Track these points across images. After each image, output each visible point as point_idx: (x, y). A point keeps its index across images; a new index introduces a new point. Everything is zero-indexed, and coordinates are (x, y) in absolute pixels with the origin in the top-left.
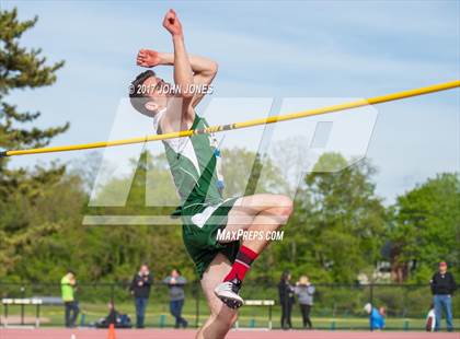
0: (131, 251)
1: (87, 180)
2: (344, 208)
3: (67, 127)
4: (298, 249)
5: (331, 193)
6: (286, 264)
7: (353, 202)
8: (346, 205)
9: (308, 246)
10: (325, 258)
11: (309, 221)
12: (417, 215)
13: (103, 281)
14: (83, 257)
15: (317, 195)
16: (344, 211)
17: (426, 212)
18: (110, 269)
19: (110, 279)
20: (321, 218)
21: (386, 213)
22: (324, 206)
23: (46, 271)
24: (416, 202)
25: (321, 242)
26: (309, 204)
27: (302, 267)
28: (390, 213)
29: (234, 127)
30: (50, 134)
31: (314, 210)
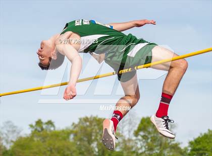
1: (4, 138)
2: (158, 150)
5: (149, 141)
7: (163, 145)
8: (158, 147)
12: (201, 152)
15: (141, 142)
16: (158, 152)
17: (206, 150)
21: (183, 151)
22: (146, 148)
24: (200, 144)
26: (137, 147)
28: (185, 152)
31: (140, 151)
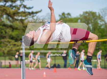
30: (36, 13)
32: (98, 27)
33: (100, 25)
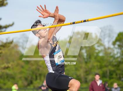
0: (40, 75)
3: (13, 24)
4: (110, 73)
6: (105, 79)
9: (114, 71)
10: (121, 76)
11: (114, 61)
13: (29, 87)
14: (20, 78)
18: (31, 83)
19: (32, 87)
20: (119, 59)
23: (5, 84)
25: (119, 70)
27: (112, 80)
29: (88, 21)
30: (6, 27)
32: (95, 55)
33: (97, 51)
